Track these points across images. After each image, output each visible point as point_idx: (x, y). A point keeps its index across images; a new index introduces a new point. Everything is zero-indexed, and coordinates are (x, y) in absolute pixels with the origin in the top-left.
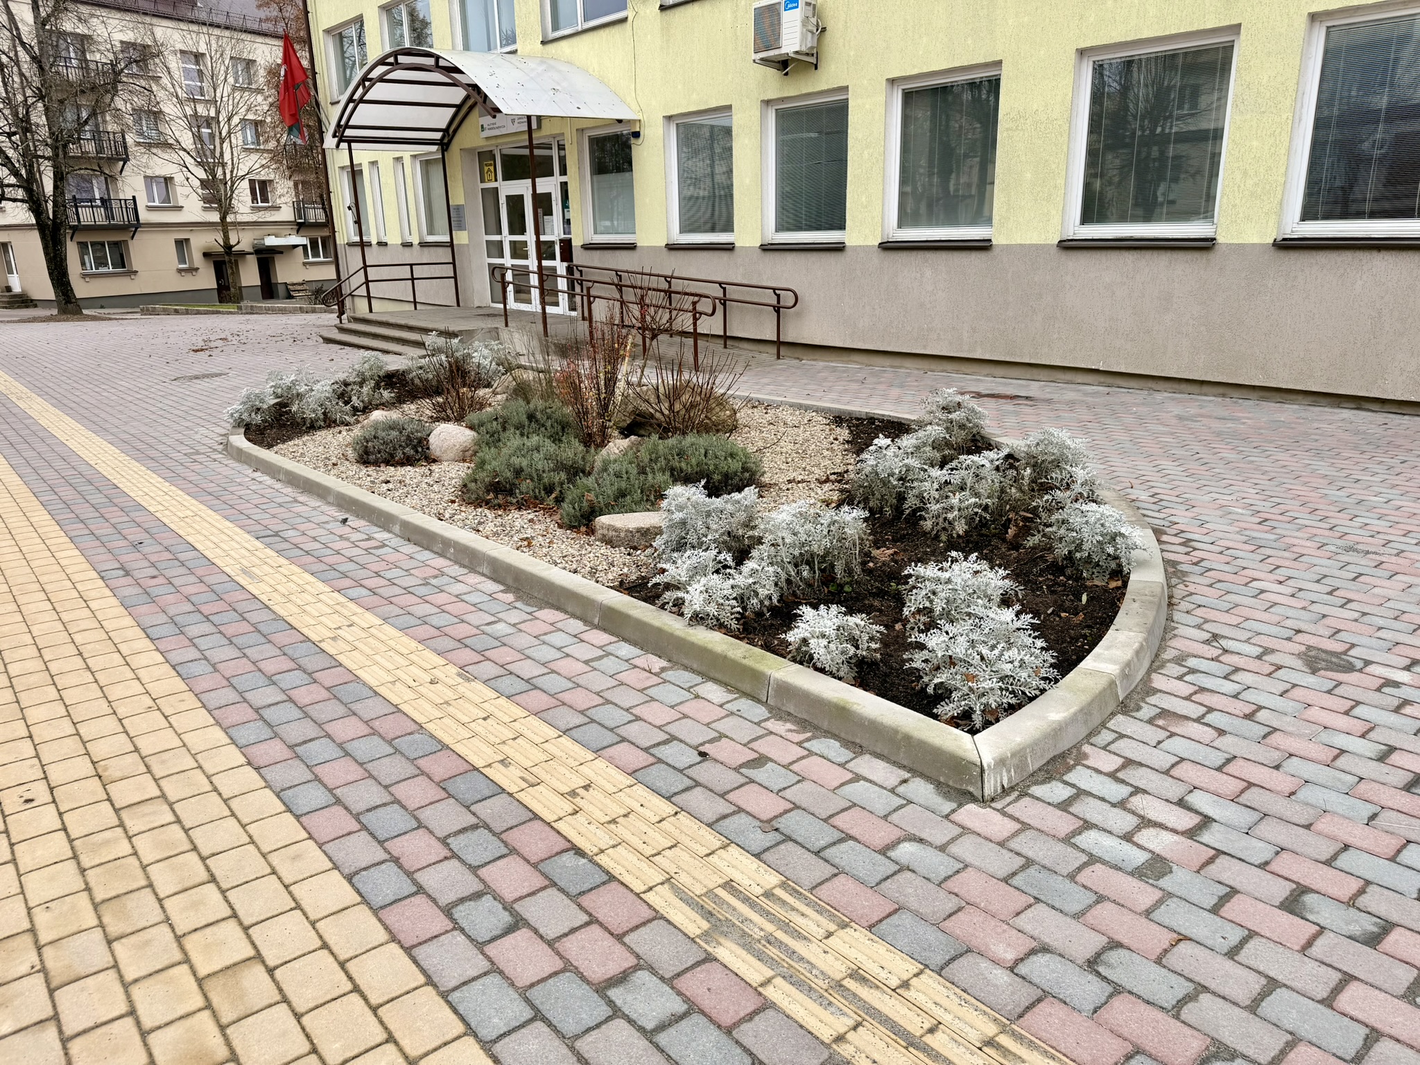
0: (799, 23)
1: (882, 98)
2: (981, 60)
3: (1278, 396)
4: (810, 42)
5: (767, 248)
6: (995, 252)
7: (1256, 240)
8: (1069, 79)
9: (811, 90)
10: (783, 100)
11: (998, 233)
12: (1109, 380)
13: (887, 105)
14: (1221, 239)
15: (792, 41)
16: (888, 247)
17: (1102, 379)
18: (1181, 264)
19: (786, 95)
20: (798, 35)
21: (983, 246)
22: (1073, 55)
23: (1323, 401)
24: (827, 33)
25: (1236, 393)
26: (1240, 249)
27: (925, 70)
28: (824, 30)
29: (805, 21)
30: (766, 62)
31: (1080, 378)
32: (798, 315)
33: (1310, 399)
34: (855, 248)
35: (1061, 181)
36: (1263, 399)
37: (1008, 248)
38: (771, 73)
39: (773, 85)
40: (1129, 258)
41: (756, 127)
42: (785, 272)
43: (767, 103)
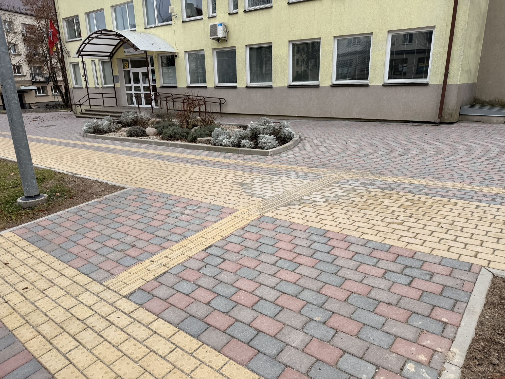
0: (222, 30)
1: (244, 50)
2: (267, 42)
3: (334, 119)
4: (225, 35)
5: (216, 88)
6: (273, 88)
7: (327, 85)
8: (287, 48)
9: (226, 47)
10: (218, 49)
11: (274, 84)
12: (300, 118)
13: (246, 51)
14: (321, 85)
15: (220, 34)
16: (248, 87)
17: (299, 118)
18: (313, 91)
19: (219, 47)
20: (222, 33)
21: (271, 87)
22: (288, 42)
23: (343, 120)
24: (229, 33)
25: (326, 119)
26: (324, 87)
27: (254, 43)
28: (228, 31)
29: (224, 29)
30: (213, 39)
31: (294, 118)
32: (226, 105)
33: (340, 120)
34: (240, 88)
35: (287, 72)
36: (331, 120)
37: (276, 87)
38: (215, 42)
39: (216, 45)
40: (302, 90)
41: (211, 55)
42: (222, 94)
43: (214, 49)
